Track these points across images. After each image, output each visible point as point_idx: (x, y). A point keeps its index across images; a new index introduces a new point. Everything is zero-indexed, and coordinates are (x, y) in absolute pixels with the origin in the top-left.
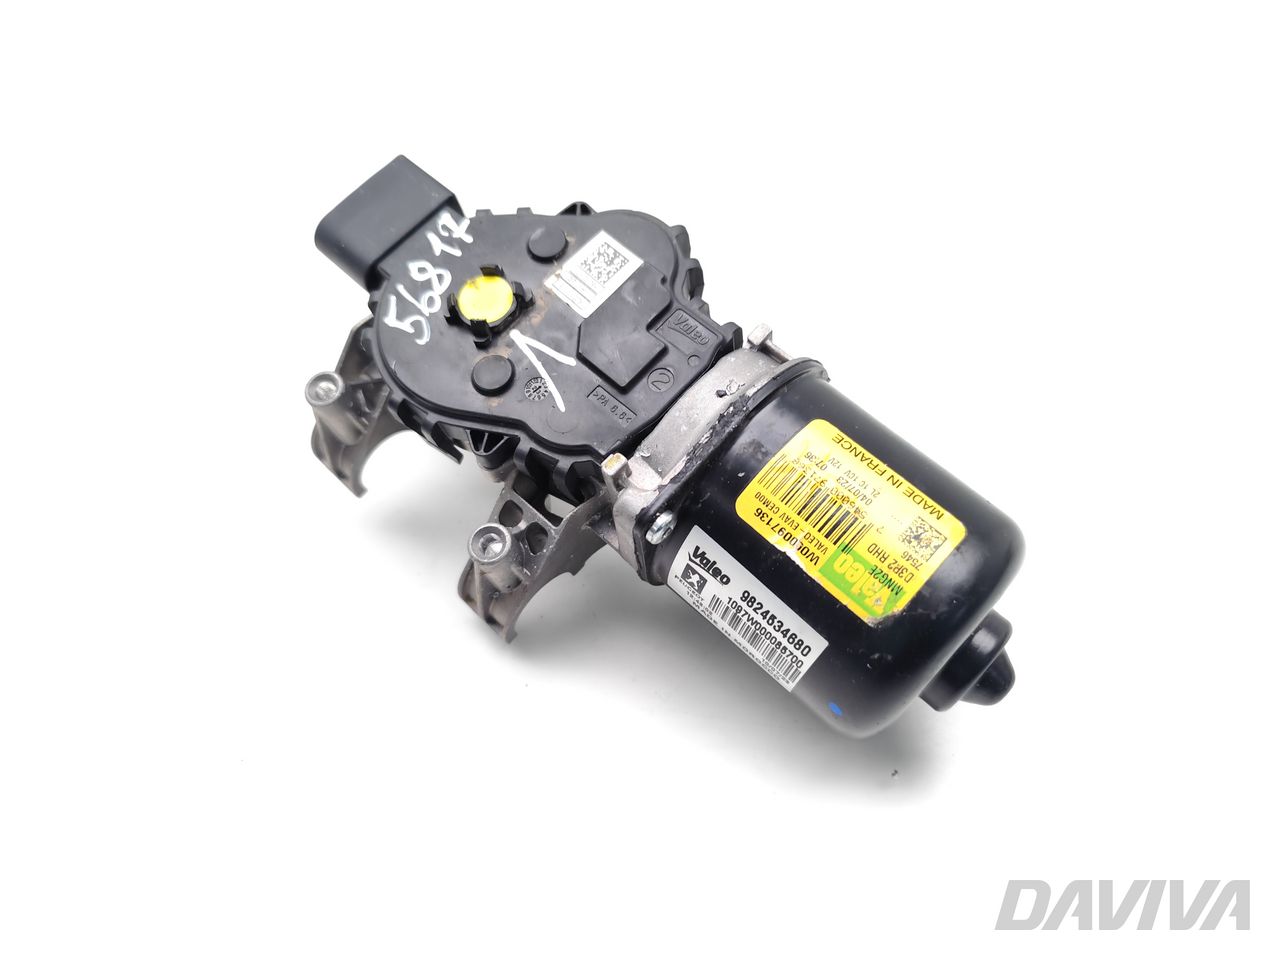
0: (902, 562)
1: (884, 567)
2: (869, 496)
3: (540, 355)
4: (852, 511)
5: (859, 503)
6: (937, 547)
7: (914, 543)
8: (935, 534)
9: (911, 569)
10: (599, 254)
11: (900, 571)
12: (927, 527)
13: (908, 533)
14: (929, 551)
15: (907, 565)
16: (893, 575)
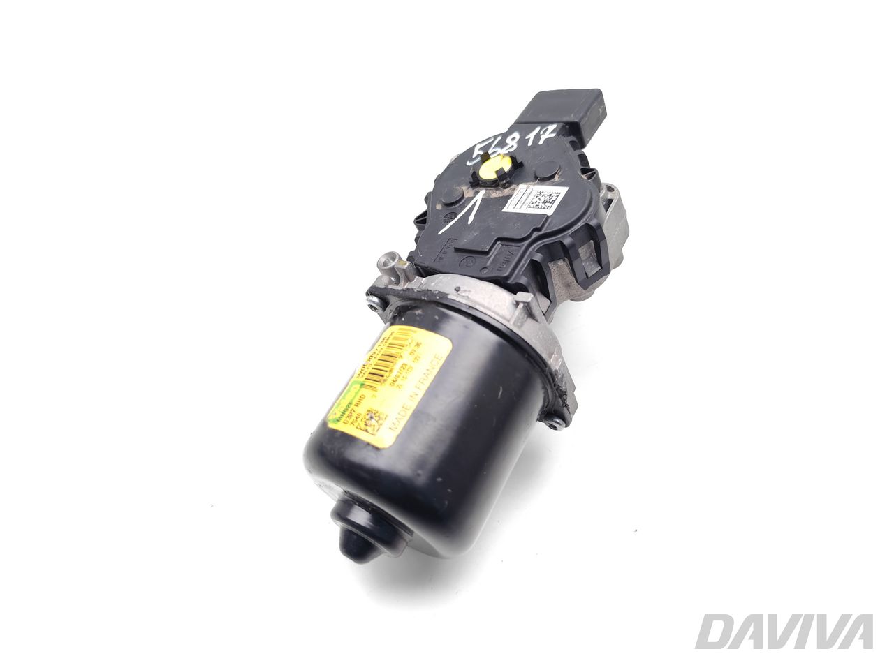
0: (354, 415)
1: (352, 407)
2: (396, 384)
3: (475, 203)
4: (385, 378)
5: (390, 380)
6: (366, 431)
7: (368, 417)
8: (376, 428)
9: (351, 421)
10: (550, 195)
11: (350, 416)
12: (380, 422)
13: (374, 412)
14: (363, 426)
15: (353, 418)
16: (347, 413)
